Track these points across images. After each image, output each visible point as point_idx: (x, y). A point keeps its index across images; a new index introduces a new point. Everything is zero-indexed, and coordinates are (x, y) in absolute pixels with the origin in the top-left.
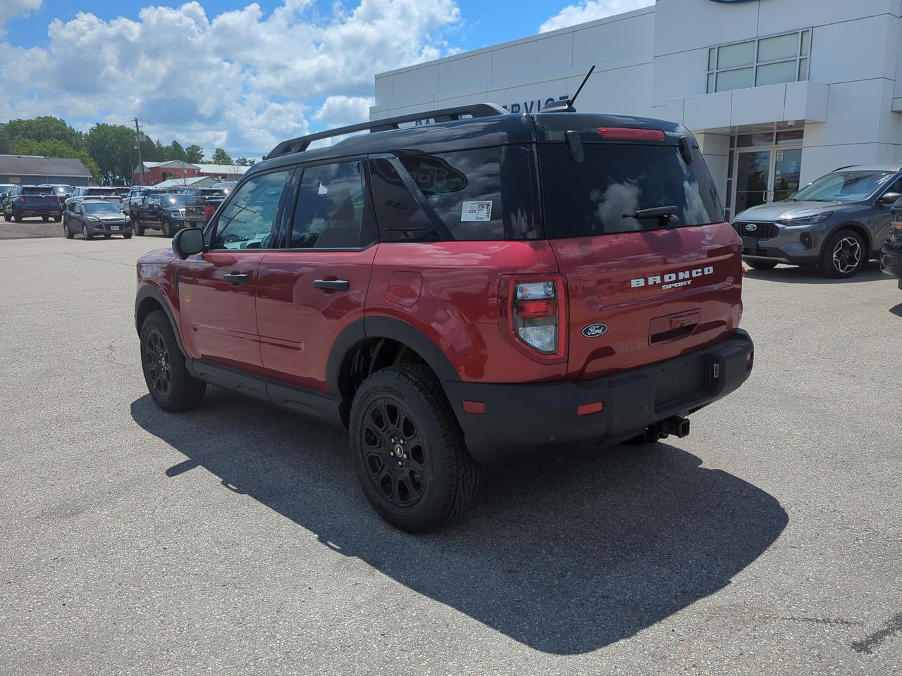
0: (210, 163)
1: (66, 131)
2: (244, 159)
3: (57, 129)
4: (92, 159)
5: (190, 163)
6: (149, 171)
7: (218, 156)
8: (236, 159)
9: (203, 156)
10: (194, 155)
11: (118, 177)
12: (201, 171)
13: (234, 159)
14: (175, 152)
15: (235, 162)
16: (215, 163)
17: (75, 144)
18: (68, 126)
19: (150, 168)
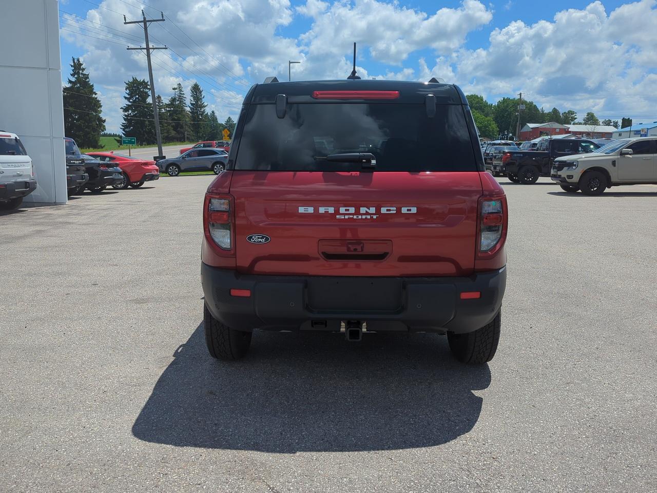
0: (580, 124)
1: (482, 103)
2: (610, 120)
3: (478, 102)
4: (494, 122)
5: (562, 124)
6: (531, 130)
7: (587, 118)
8: (603, 120)
9: (576, 118)
10: (569, 118)
11: (511, 135)
12: (570, 130)
13: (601, 121)
14: (554, 116)
15: (601, 123)
16: (584, 124)
17: (486, 112)
18: (484, 100)
19: (532, 128)
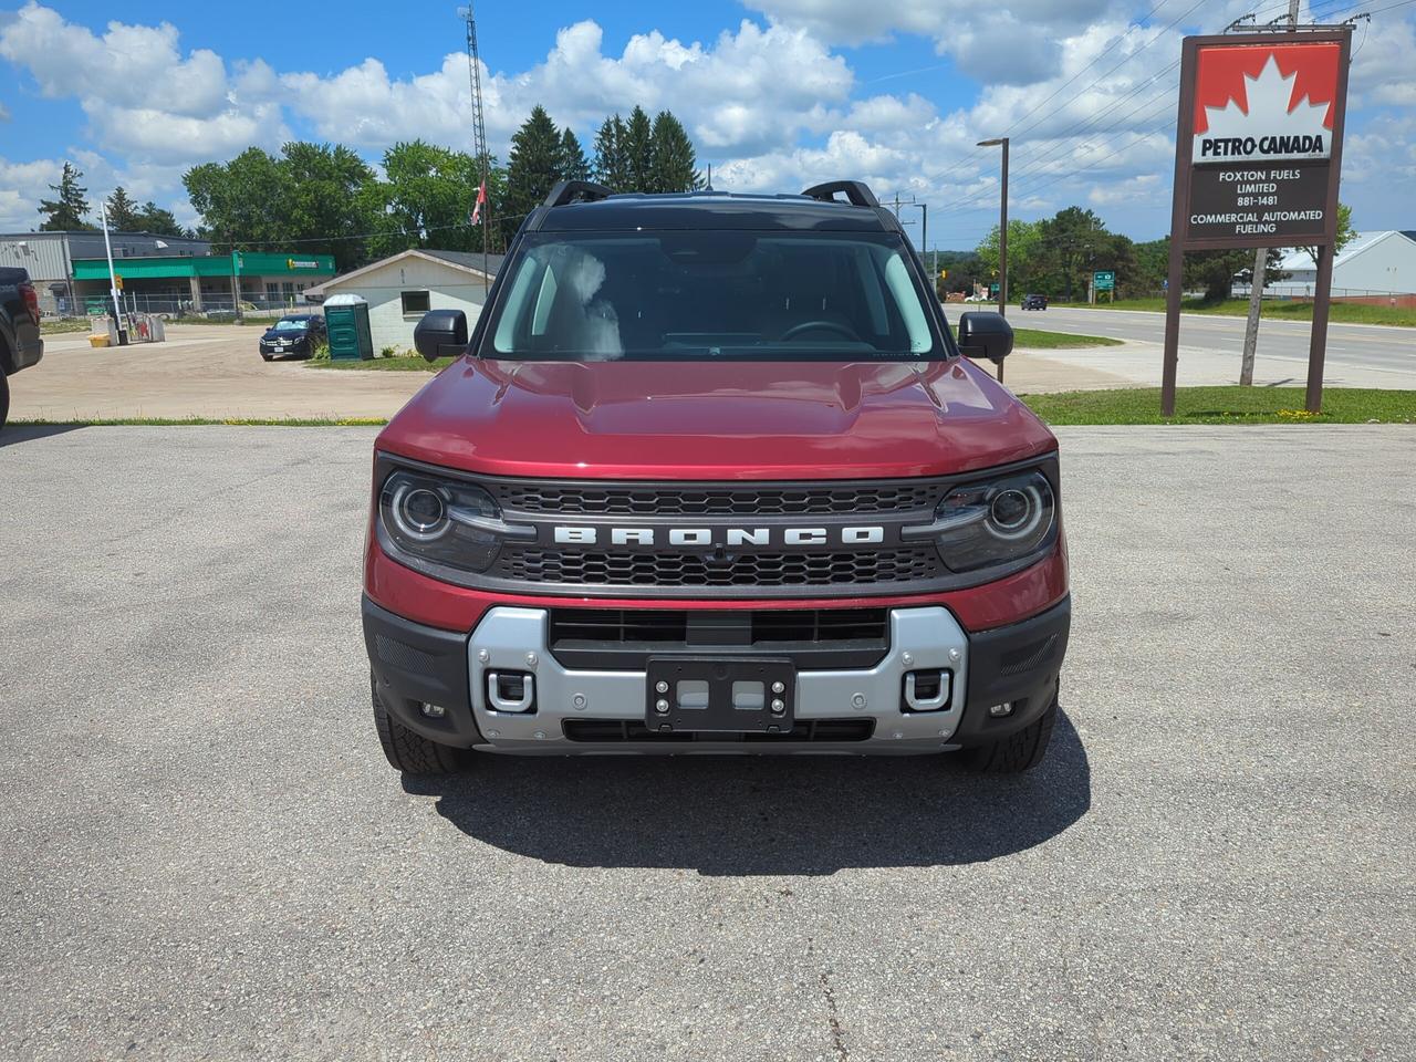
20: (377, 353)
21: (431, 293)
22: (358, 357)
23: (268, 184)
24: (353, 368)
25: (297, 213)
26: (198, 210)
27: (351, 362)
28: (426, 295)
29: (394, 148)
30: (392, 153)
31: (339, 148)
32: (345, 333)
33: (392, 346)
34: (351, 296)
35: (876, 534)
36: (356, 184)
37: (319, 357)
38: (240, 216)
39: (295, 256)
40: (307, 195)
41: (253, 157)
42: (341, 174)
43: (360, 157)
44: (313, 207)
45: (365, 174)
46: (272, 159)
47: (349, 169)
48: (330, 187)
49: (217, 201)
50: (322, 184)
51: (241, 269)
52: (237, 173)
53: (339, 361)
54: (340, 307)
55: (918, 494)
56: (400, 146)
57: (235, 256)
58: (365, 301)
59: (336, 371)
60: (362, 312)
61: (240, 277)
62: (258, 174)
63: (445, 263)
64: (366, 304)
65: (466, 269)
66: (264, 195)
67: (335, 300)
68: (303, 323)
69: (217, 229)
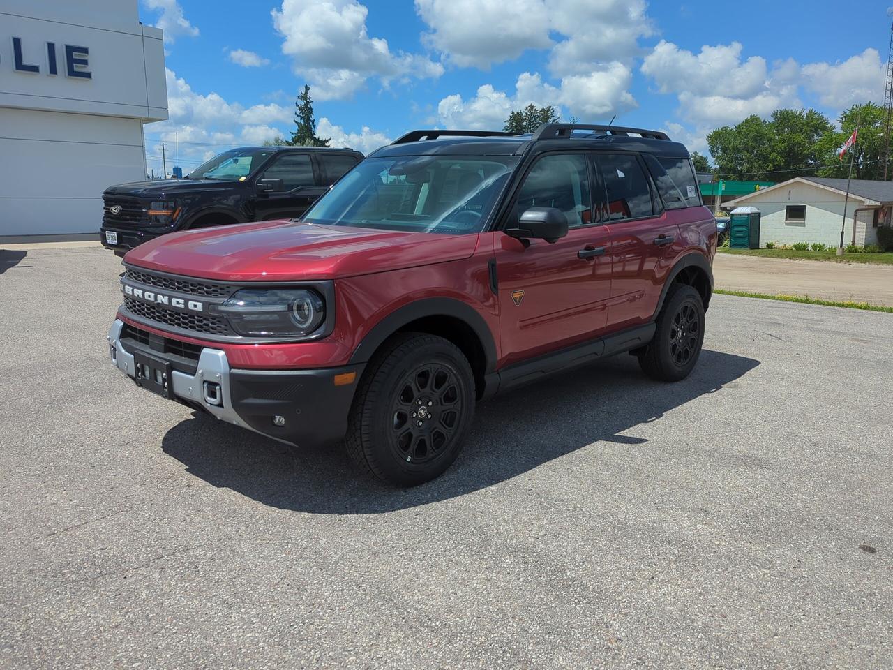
20: (763, 244)
21: (808, 206)
22: (747, 247)
23: (758, 138)
24: (740, 254)
25: (773, 156)
26: (712, 155)
27: (742, 250)
28: (804, 208)
29: (850, 109)
30: (848, 113)
31: (810, 112)
32: (741, 231)
33: (774, 242)
34: (750, 208)
35: (200, 307)
36: (818, 135)
37: (725, 246)
38: (737, 158)
39: (761, 183)
40: (783, 144)
41: (753, 120)
42: (809, 128)
43: (825, 117)
44: (785, 151)
45: (826, 128)
46: (765, 122)
47: (816, 125)
48: (799, 138)
49: (725, 150)
50: (795, 135)
51: (723, 191)
52: (739, 133)
53: (734, 249)
54: (740, 215)
55: (221, 289)
56: (855, 107)
57: (721, 183)
58: (759, 211)
59: (730, 255)
60: (754, 219)
61: (722, 196)
62: (753, 131)
63: (821, 186)
64: (760, 213)
65: (836, 191)
66: (754, 145)
67: (740, 210)
68: (723, 224)
69: (721, 167)
